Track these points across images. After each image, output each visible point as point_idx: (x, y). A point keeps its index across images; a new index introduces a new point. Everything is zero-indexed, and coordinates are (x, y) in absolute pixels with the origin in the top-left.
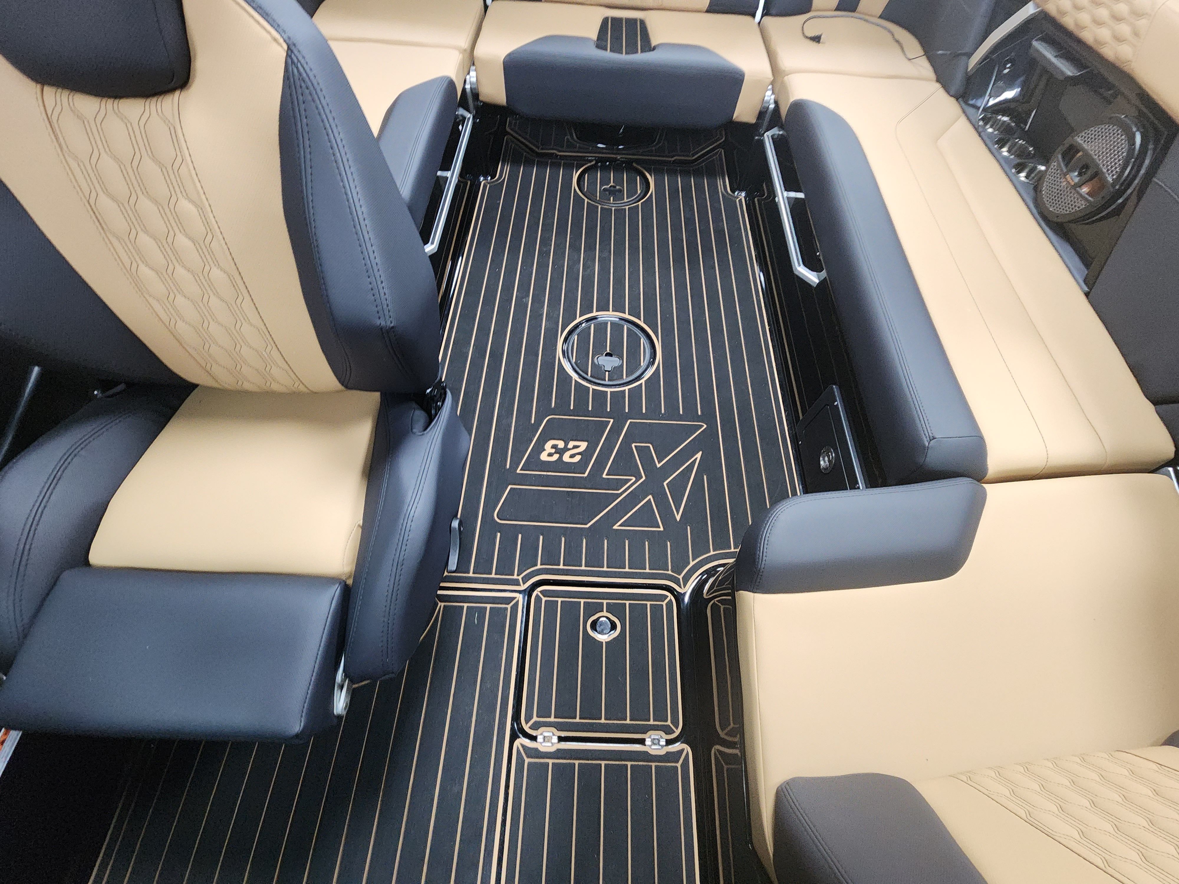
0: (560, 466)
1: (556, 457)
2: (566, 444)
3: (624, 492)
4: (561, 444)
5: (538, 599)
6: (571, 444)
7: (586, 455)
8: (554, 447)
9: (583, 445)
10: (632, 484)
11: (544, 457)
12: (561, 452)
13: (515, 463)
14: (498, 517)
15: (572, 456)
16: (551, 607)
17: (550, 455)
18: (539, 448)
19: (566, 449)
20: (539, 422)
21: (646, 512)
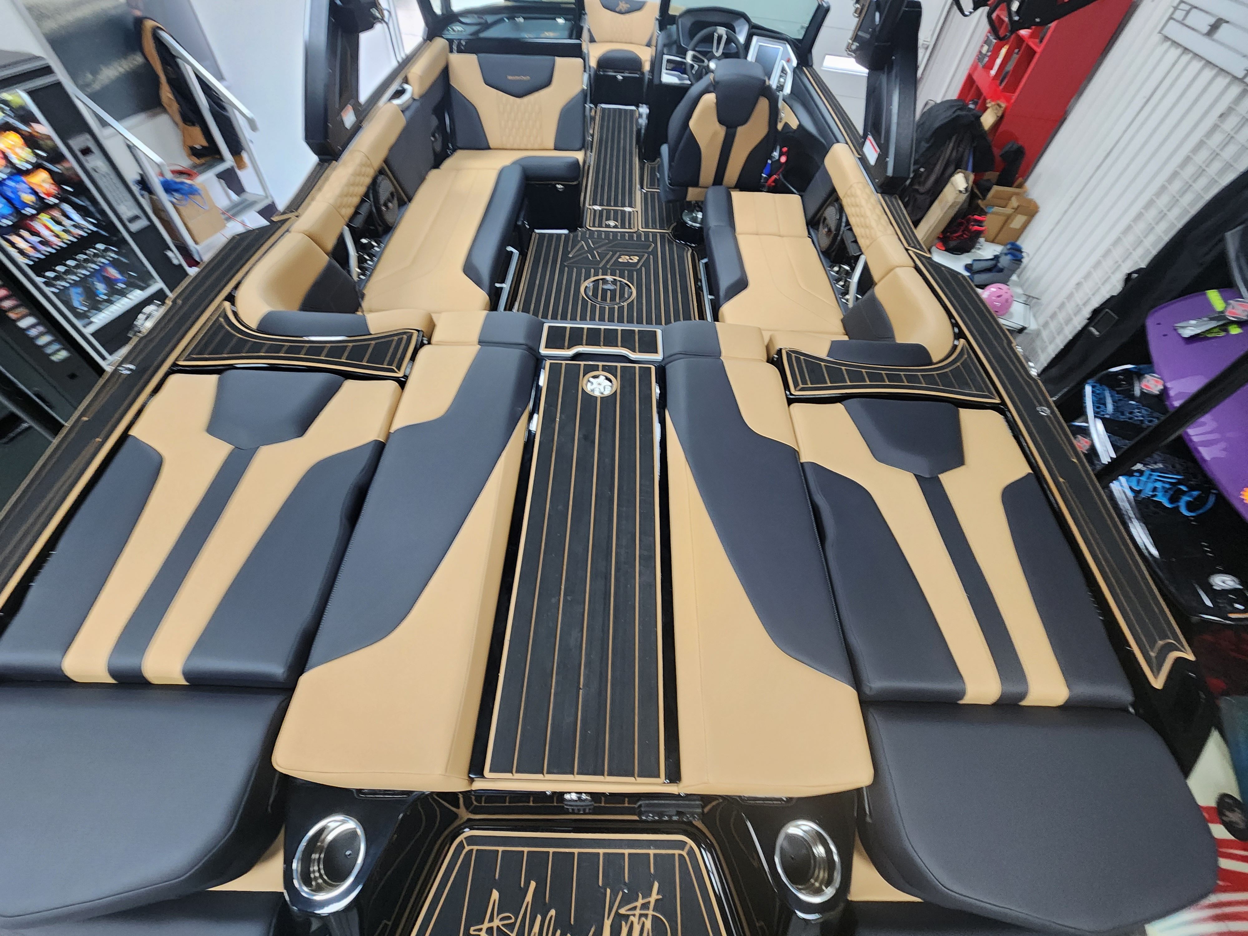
1: (632, 257)
2: (628, 261)
5: (634, 228)
7: (619, 257)
8: (633, 260)
9: (620, 260)
10: (599, 250)
11: (637, 258)
12: (630, 259)
13: (649, 256)
14: (652, 244)
15: (625, 258)
16: (630, 226)
18: (639, 260)
20: (641, 267)
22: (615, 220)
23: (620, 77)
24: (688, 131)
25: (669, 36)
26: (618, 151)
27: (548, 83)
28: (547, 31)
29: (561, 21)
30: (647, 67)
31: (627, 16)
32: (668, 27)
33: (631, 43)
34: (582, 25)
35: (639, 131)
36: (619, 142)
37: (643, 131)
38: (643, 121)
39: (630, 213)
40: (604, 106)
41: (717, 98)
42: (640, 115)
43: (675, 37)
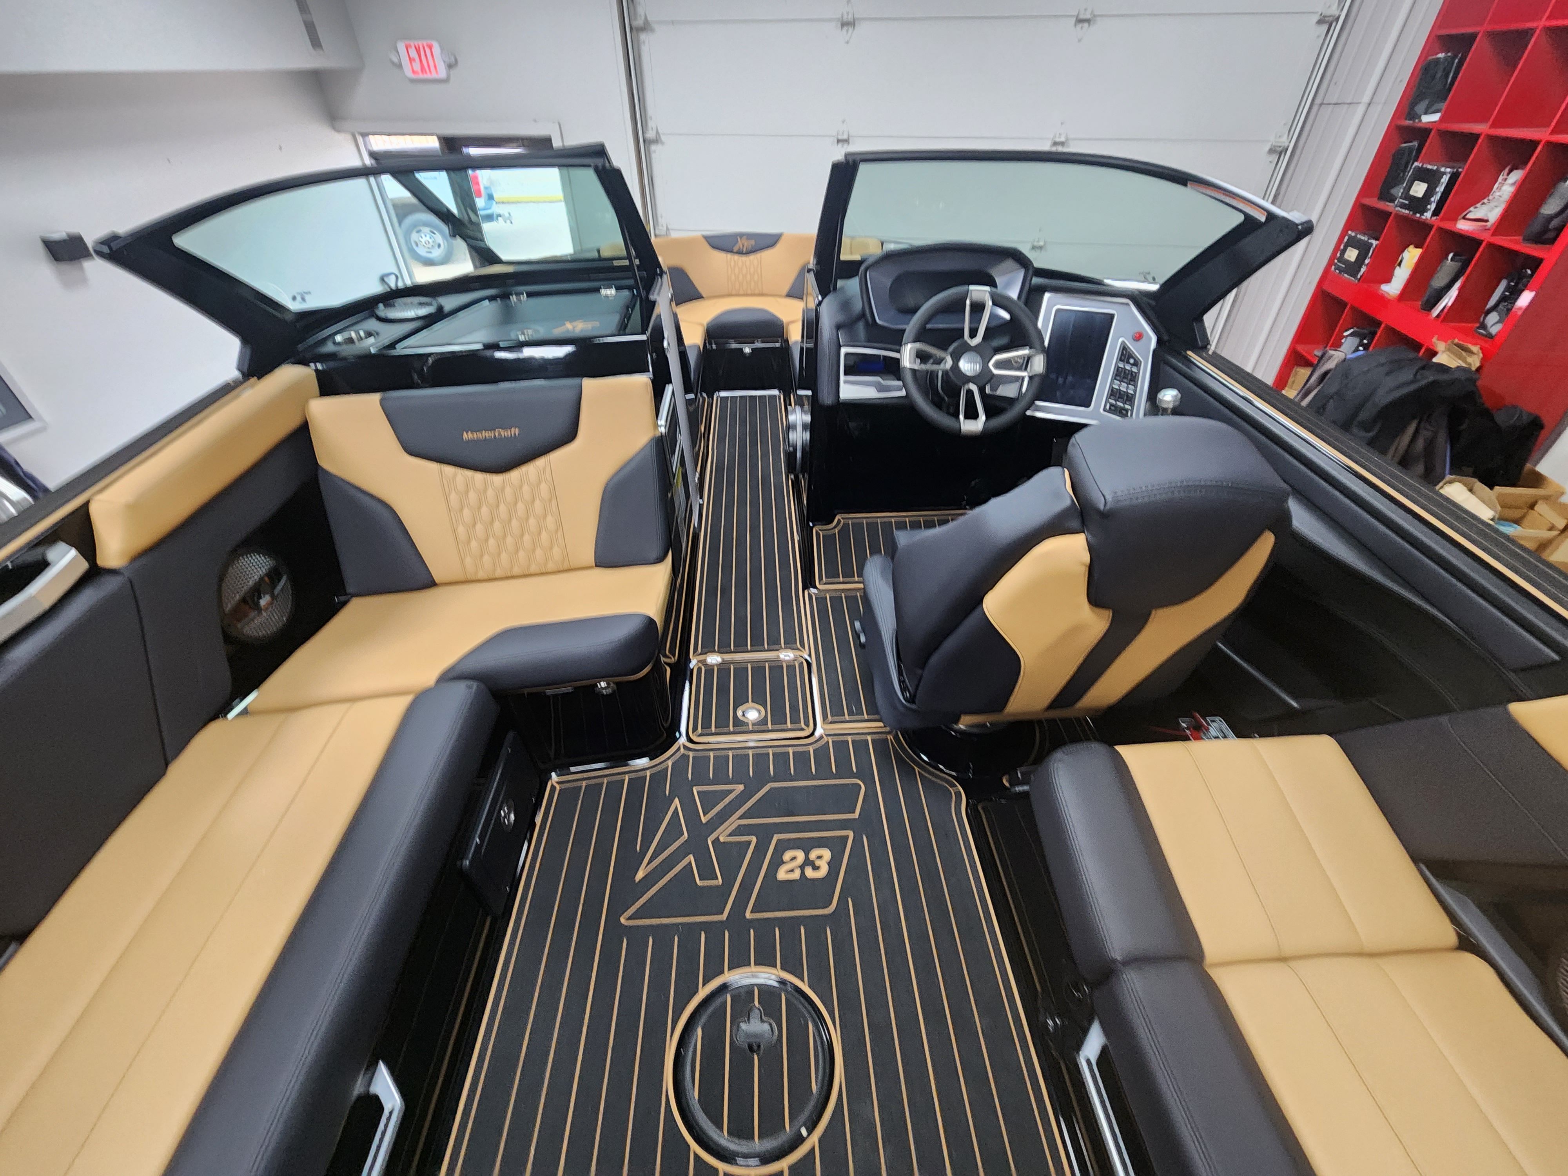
0: (807, 846)
1: (813, 855)
2: (803, 873)
3: (733, 822)
4: (810, 873)
5: (807, 724)
6: (796, 875)
7: (777, 861)
8: (816, 868)
9: (782, 874)
10: (723, 834)
11: (827, 854)
12: (808, 862)
13: (857, 841)
14: (860, 785)
15: (794, 858)
16: (795, 720)
17: (819, 857)
18: (834, 865)
19: (802, 867)
20: (842, 899)
21: (709, 801)
22: (760, 700)
23: (747, 350)
24: (975, 615)
25: (845, 305)
26: (753, 489)
27: (570, 435)
28: (572, 319)
29: (609, 292)
30: (795, 335)
31: (752, 257)
32: (840, 283)
33: (762, 295)
34: (652, 297)
35: (790, 456)
36: (754, 466)
37: (799, 454)
38: (799, 437)
39: (791, 667)
40: (723, 394)
41: (1091, 548)
42: (790, 427)
43: (858, 306)
